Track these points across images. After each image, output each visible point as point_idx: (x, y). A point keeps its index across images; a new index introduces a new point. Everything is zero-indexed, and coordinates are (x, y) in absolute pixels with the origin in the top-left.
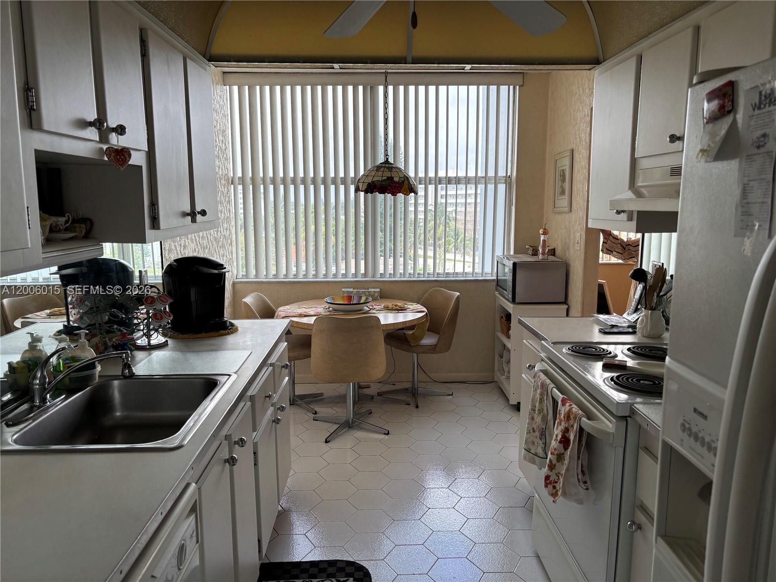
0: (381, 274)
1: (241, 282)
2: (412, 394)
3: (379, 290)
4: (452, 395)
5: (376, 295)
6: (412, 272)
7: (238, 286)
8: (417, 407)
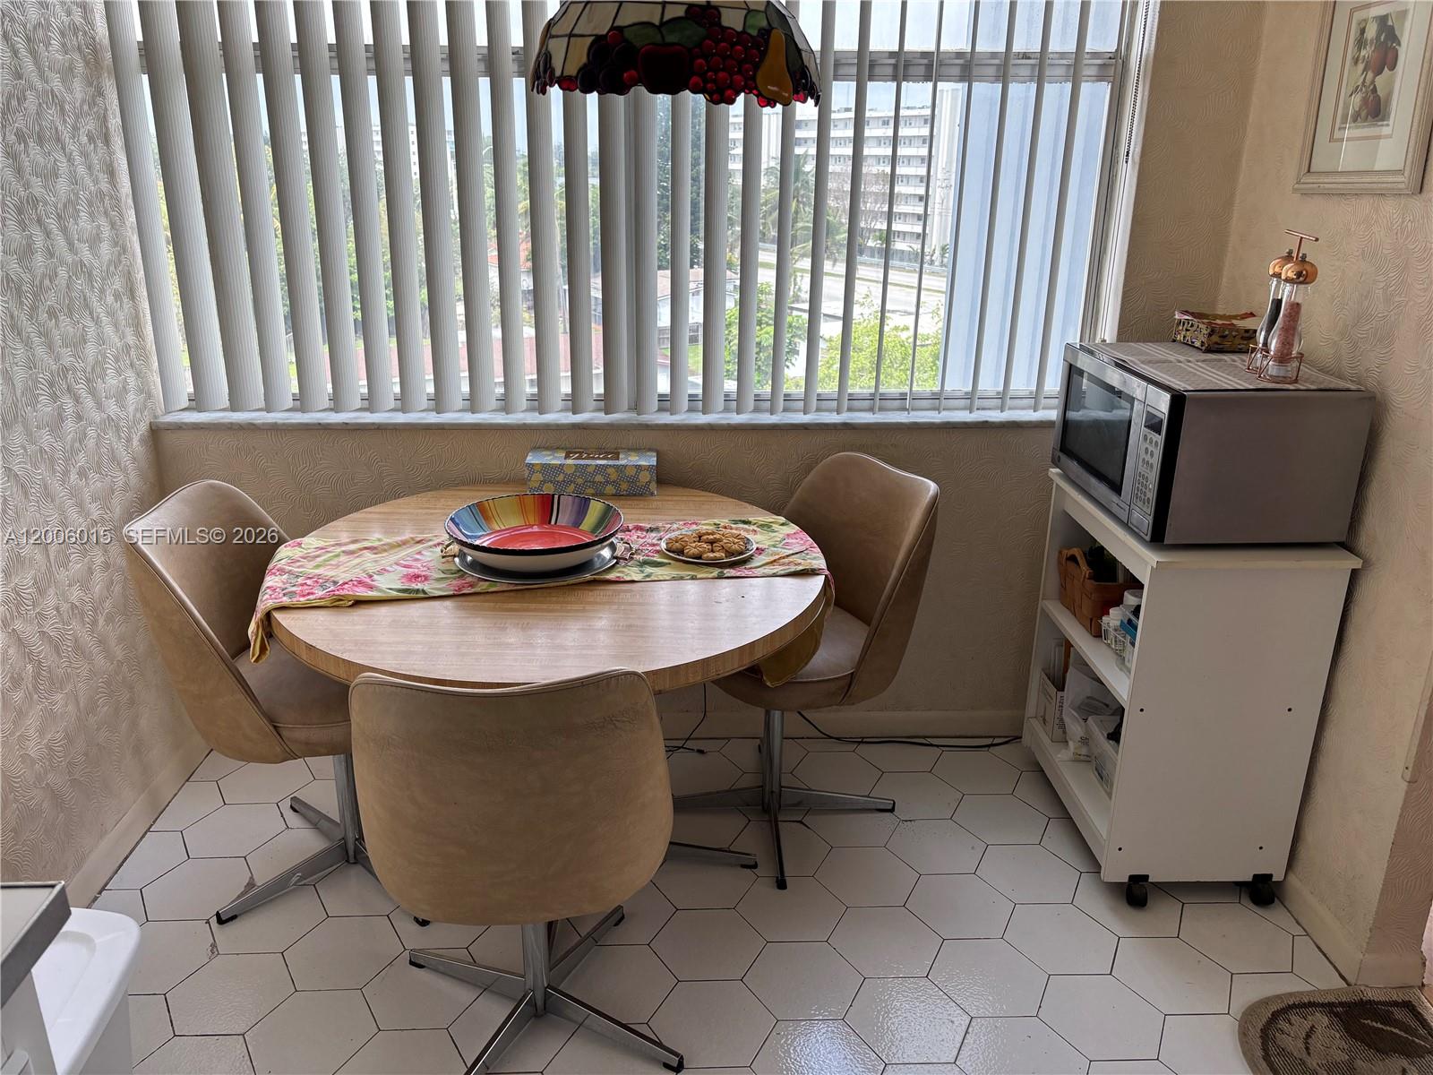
0: (662, 398)
1: (180, 427)
2: (760, 807)
3: (653, 461)
4: (892, 810)
5: (645, 477)
6: (768, 389)
7: (169, 439)
8: (782, 885)
